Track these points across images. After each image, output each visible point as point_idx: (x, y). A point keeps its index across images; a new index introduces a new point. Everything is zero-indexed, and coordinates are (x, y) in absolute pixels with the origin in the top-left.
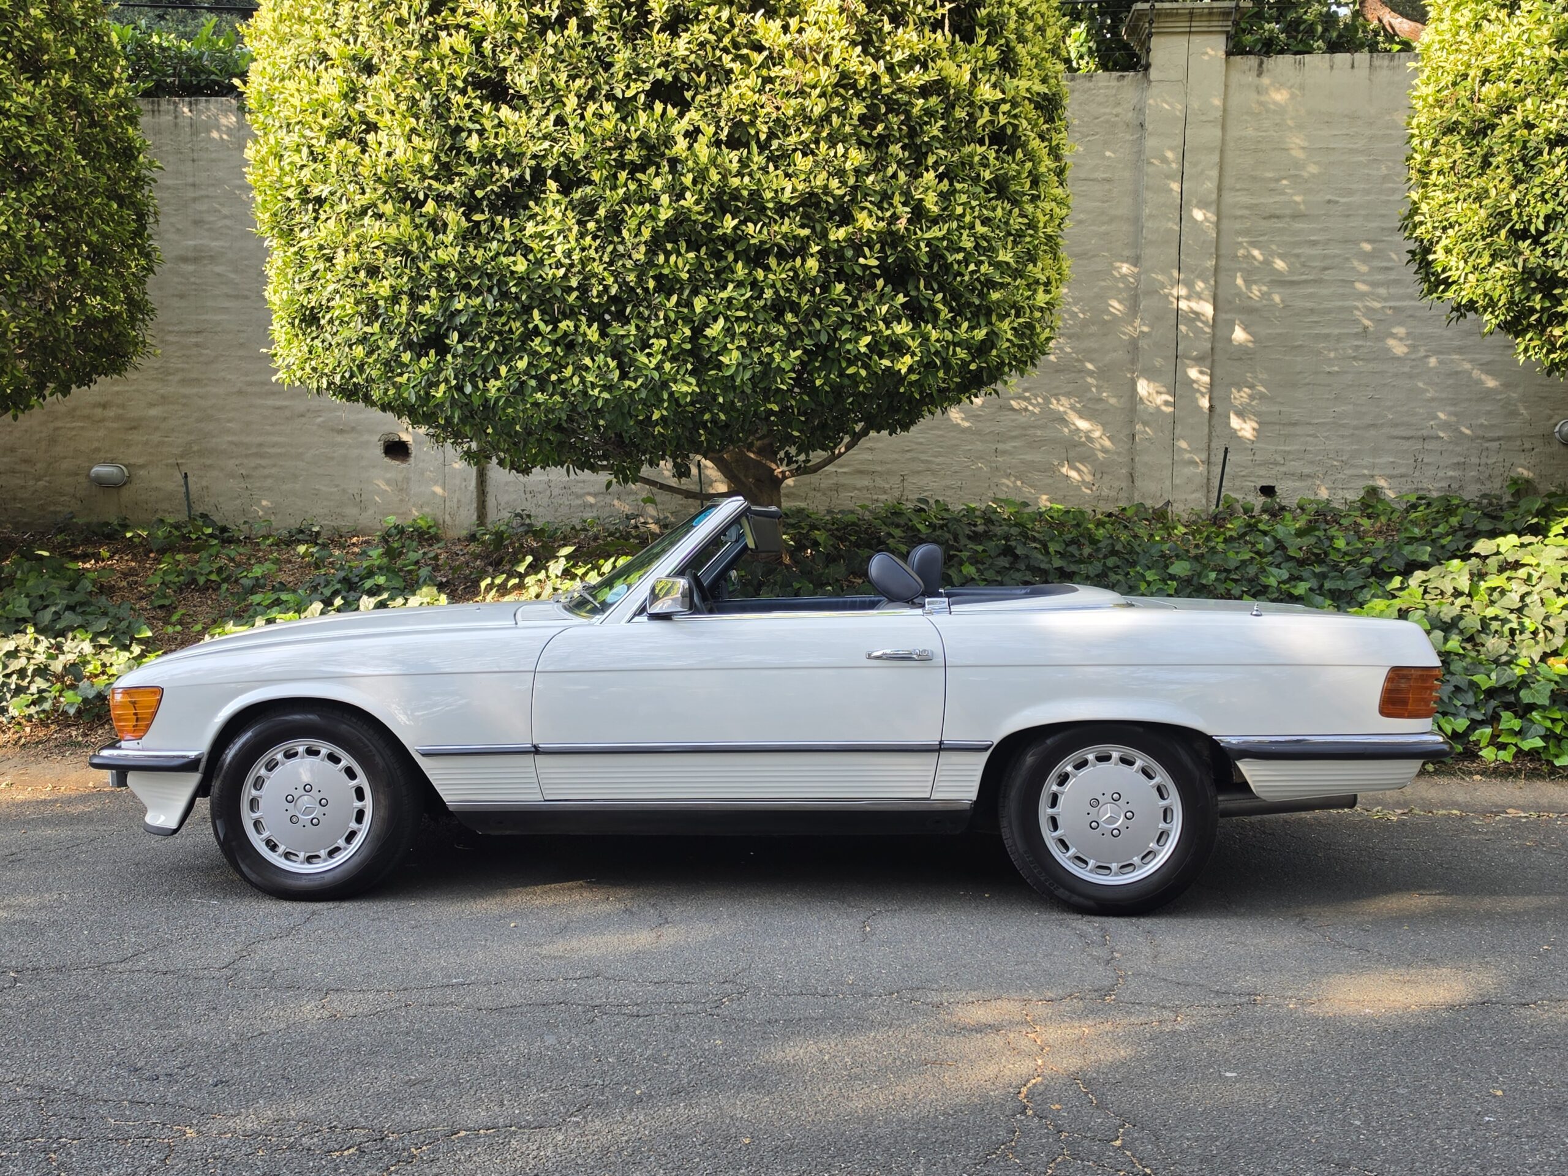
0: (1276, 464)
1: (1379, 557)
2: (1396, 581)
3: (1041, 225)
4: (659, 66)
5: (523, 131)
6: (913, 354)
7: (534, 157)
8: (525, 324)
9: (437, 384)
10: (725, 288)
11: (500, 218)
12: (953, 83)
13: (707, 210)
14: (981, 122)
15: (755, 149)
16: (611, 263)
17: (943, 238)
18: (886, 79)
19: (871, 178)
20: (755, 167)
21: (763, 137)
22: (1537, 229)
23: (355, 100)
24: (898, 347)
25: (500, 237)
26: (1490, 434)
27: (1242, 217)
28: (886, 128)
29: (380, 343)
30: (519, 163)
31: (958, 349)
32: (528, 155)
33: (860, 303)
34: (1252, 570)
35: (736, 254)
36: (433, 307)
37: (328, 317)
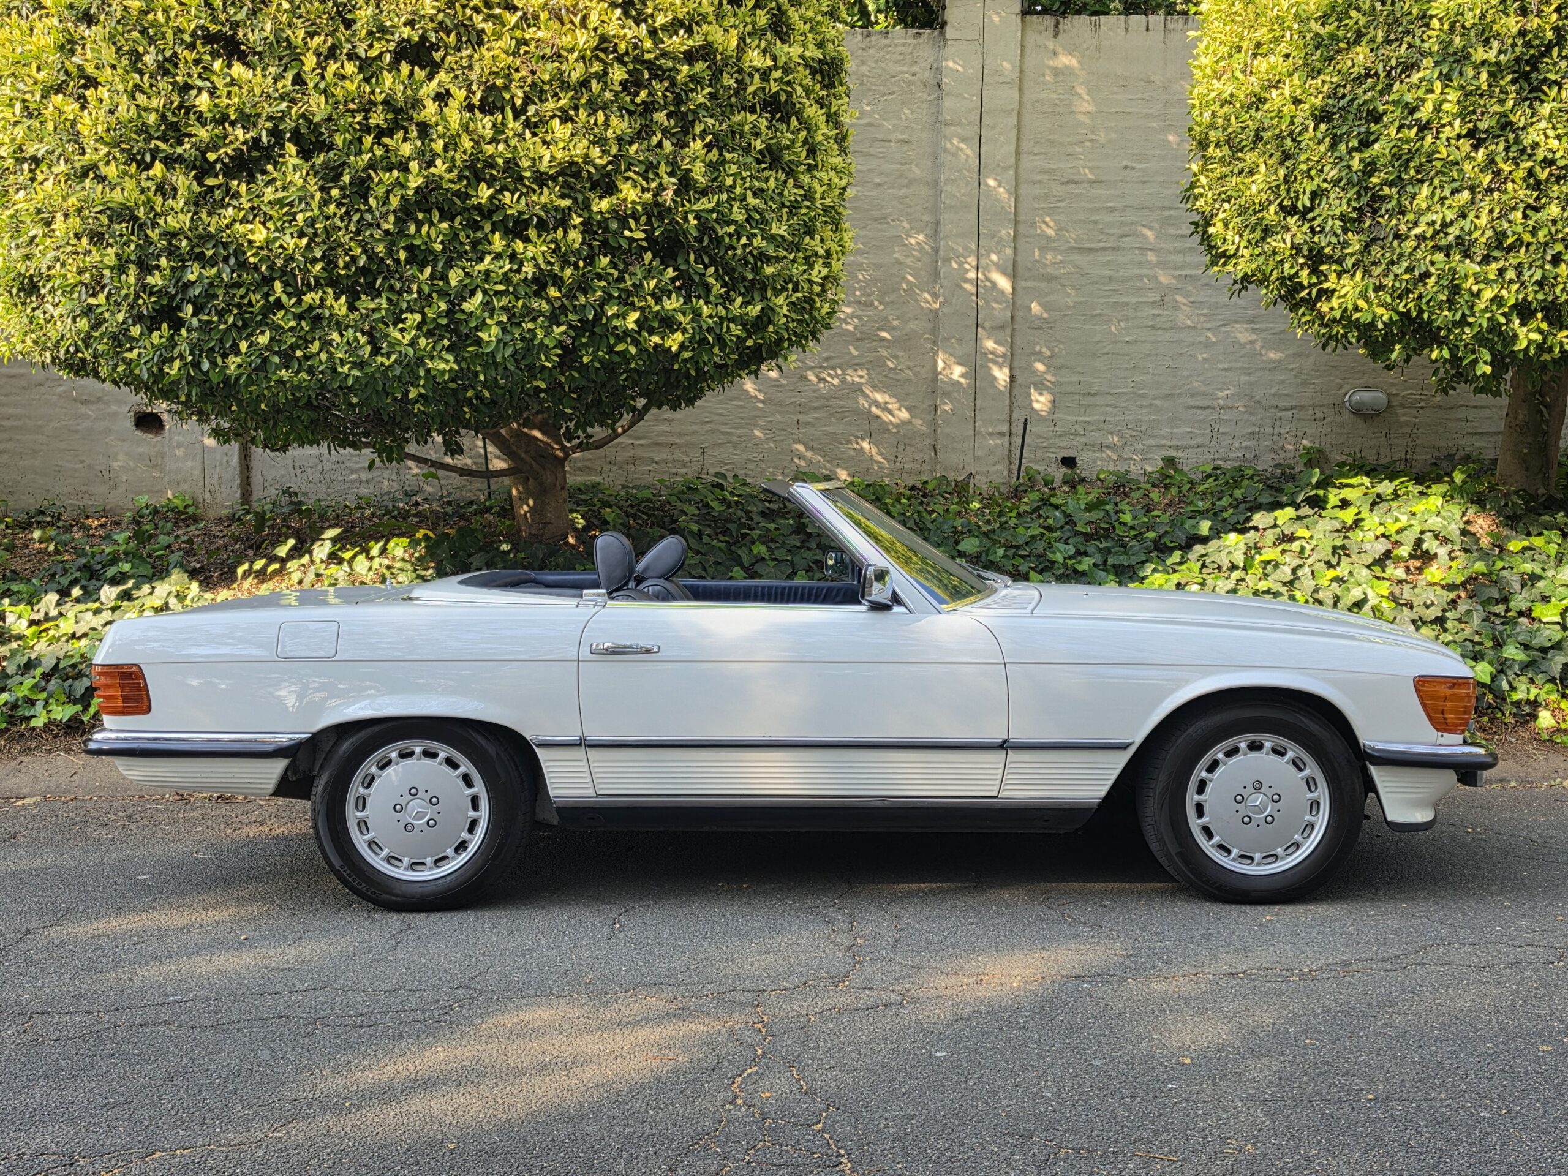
0: (1077, 434)
1: (1162, 532)
2: (1176, 556)
3: (818, 196)
4: (405, 24)
5: (257, 91)
6: (685, 331)
7: (270, 118)
8: (266, 296)
9: (172, 360)
10: (482, 260)
11: (235, 183)
12: (720, 49)
13: (460, 178)
14: (751, 89)
15: (510, 114)
16: (358, 232)
17: (712, 211)
18: (648, 44)
19: (635, 147)
20: (511, 134)
21: (519, 102)
22: (1304, 206)
23: (72, 52)
24: (668, 324)
25: (235, 203)
26: (1281, 405)
27: (1040, 182)
28: (650, 94)
29: (107, 315)
30: (255, 125)
31: (732, 326)
32: (264, 116)
33: (627, 277)
34: (1040, 546)
35: (493, 224)
36: (163, 277)
37: (49, 286)
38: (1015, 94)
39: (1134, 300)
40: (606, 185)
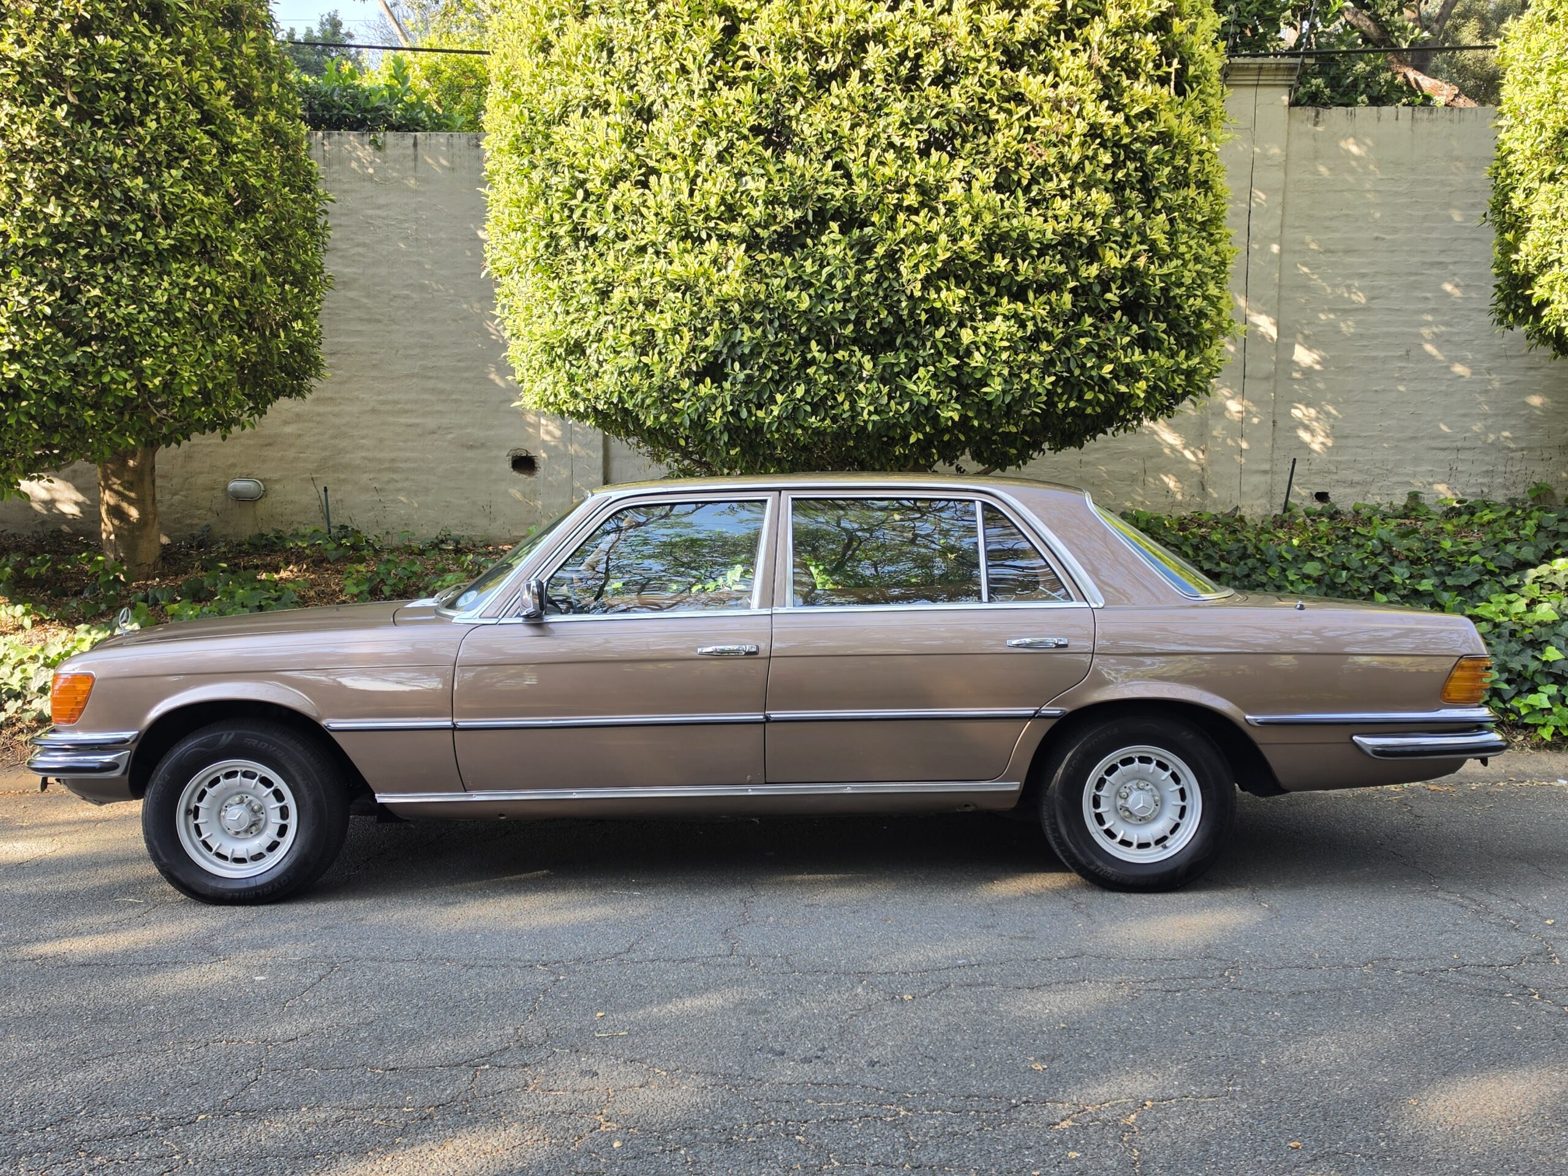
0: (1330, 472)
6: (1147, 379)
7: (820, 200)
8: (803, 354)
9: (713, 410)
13: (980, 249)
15: (1020, 193)
17: (1171, 275)
18: (1125, 130)
19: (1116, 220)
21: (1025, 182)
23: (633, 144)
28: (1127, 173)
31: (1175, 376)
33: (1101, 333)
35: (998, 288)
38: (1281, 175)
39: (1383, 354)
40: (1092, 254)
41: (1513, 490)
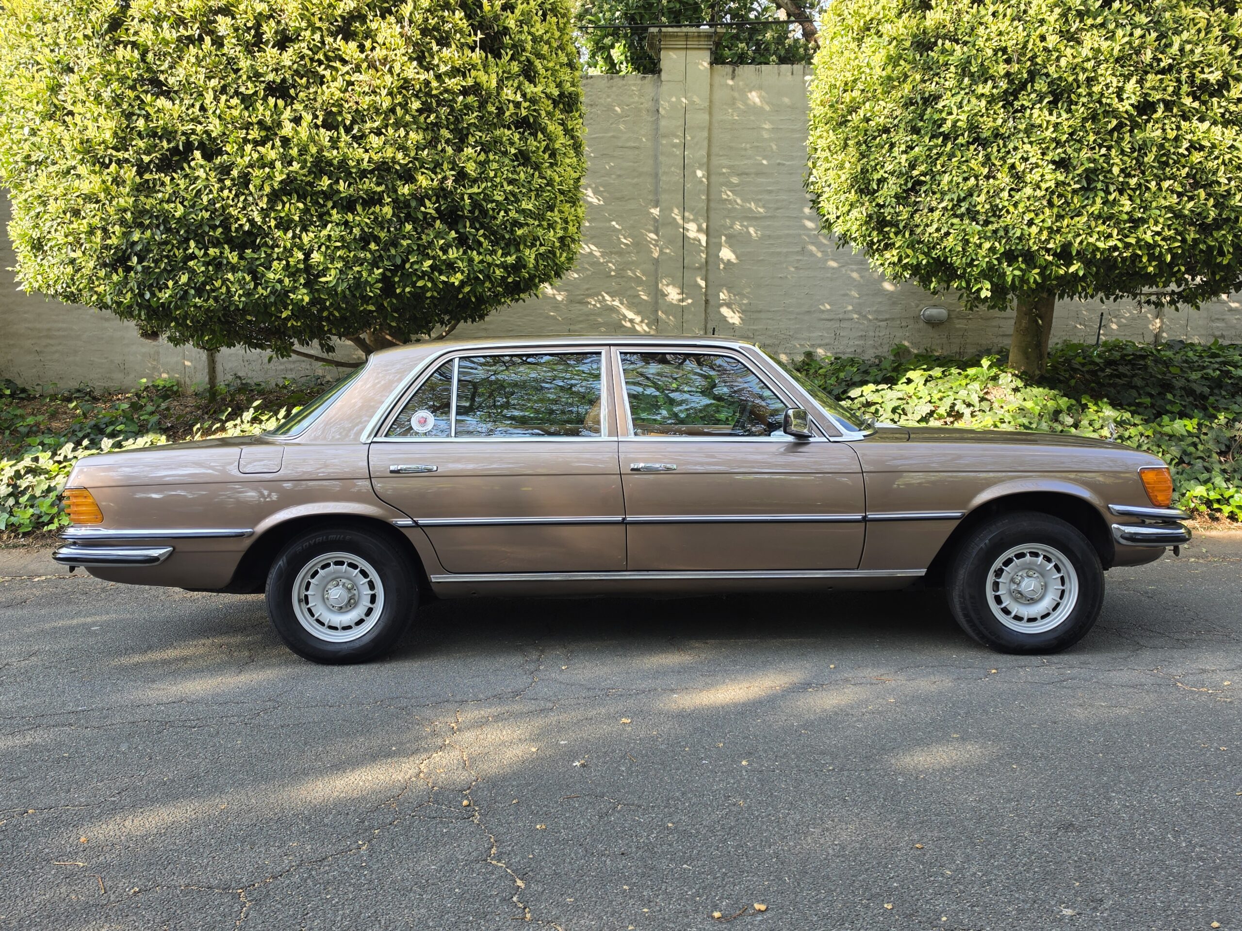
3: (556, 183)
4: (271, 72)
6: (463, 272)
7: (184, 134)
8: (185, 250)
9: (126, 292)
10: (326, 226)
11: (163, 176)
12: (485, 87)
13: (310, 172)
14: (507, 114)
15: (342, 131)
16: (244, 208)
17: (481, 193)
18: (435, 84)
19: (426, 152)
20: (343, 144)
21: (348, 123)
22: (873, 189)
23: (58, 92)
24: (451, 267)
25: (163, 189)
26: (880, 317)
28: (437, 117)
29: (83, 264)
30: (174, 138)
31: (497, 269)
32: (180, 133)
33: (423, 237)
35: (333, 203)
36: (117, 239)
37: (49, 244)
38: (707, 117)
39: (785, 250)
40: (408, 176)
41: (880, 350)
